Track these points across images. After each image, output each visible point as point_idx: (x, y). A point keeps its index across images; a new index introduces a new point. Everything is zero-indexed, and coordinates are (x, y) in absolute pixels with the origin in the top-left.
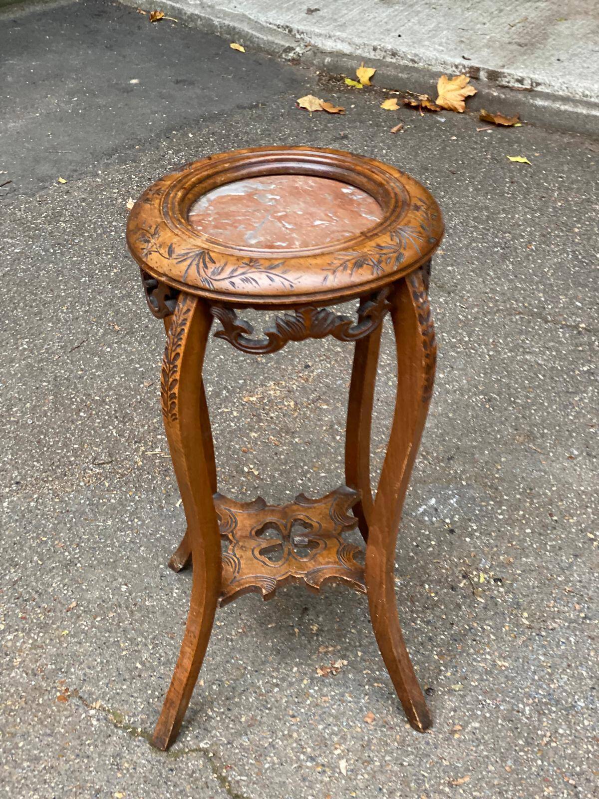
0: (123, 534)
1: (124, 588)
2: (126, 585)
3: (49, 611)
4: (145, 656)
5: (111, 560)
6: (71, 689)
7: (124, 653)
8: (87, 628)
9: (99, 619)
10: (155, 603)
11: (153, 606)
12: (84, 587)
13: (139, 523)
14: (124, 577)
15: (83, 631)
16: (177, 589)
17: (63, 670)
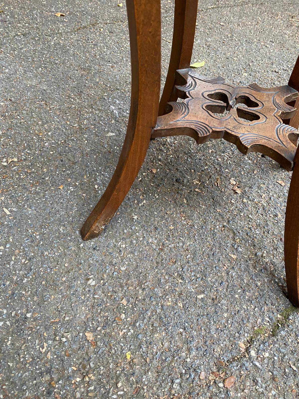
0: (12, 263)
1: (92, 282)
2: (88, 279)
3: (84, 368)
4: (190, 288)
5: (44, 283)
6: (214, 369)
7: (180, 305)
8: (132, 331)
9: (123, 316)
10: (127, 263)
11: (128, 265)
12: (67, 318)
13: (8, 246)
14: (75, 279)
15: (135, 336)
16: (117, 242)
17: (184, 371)
